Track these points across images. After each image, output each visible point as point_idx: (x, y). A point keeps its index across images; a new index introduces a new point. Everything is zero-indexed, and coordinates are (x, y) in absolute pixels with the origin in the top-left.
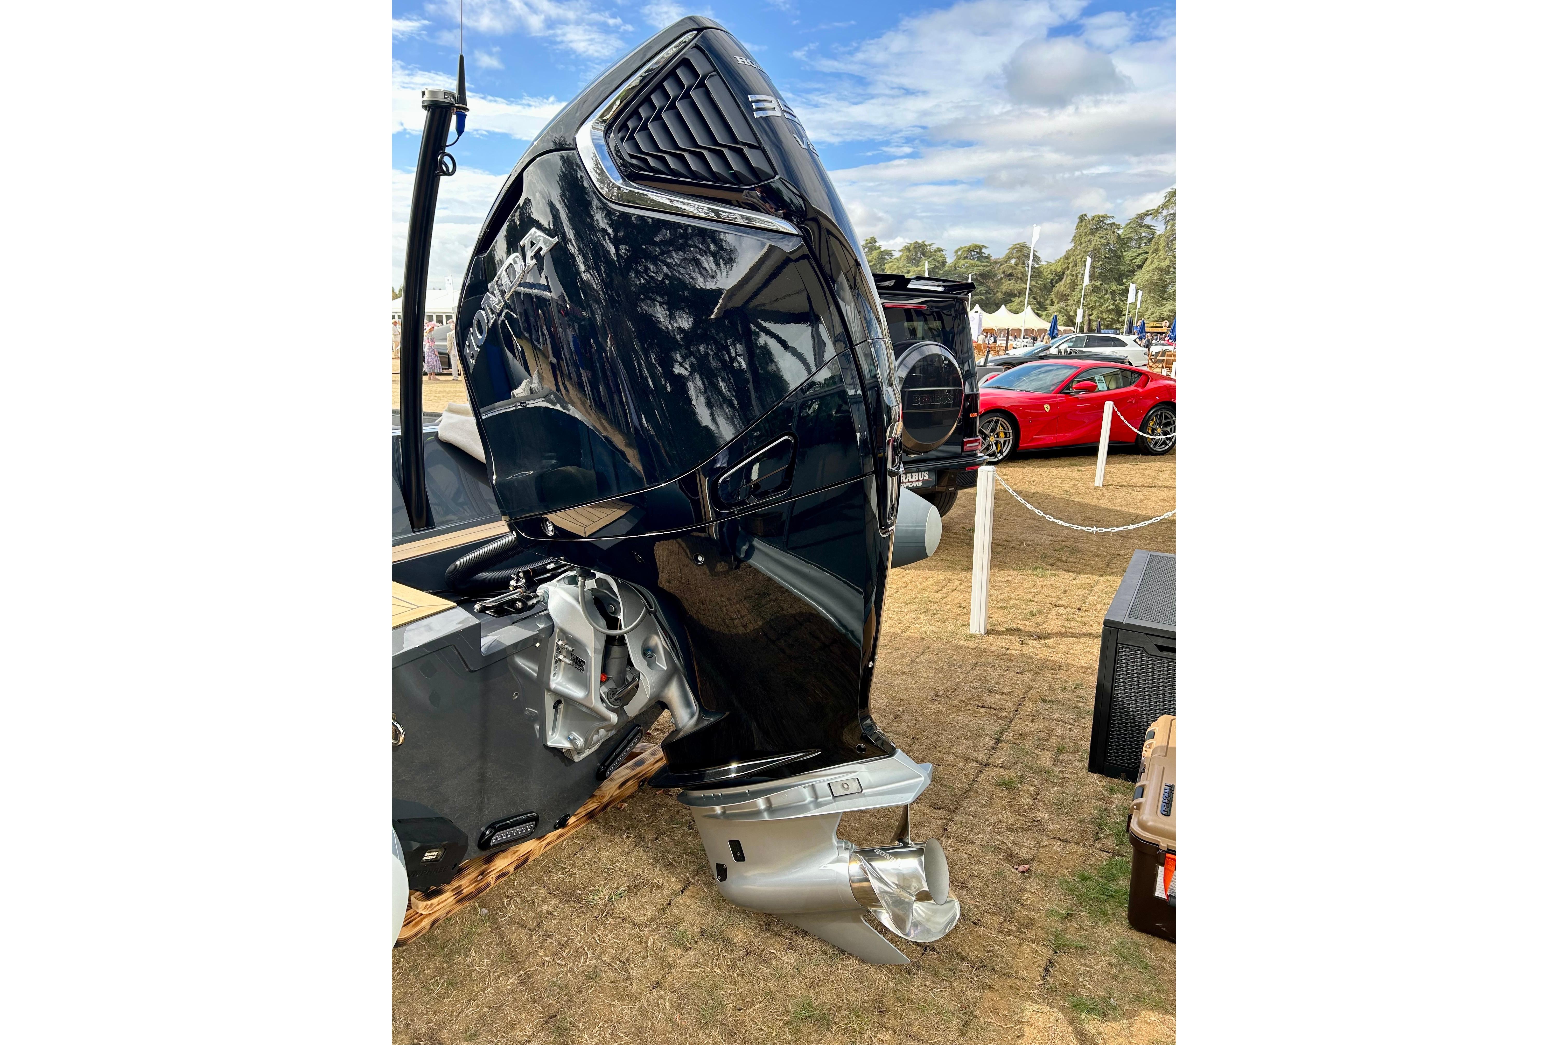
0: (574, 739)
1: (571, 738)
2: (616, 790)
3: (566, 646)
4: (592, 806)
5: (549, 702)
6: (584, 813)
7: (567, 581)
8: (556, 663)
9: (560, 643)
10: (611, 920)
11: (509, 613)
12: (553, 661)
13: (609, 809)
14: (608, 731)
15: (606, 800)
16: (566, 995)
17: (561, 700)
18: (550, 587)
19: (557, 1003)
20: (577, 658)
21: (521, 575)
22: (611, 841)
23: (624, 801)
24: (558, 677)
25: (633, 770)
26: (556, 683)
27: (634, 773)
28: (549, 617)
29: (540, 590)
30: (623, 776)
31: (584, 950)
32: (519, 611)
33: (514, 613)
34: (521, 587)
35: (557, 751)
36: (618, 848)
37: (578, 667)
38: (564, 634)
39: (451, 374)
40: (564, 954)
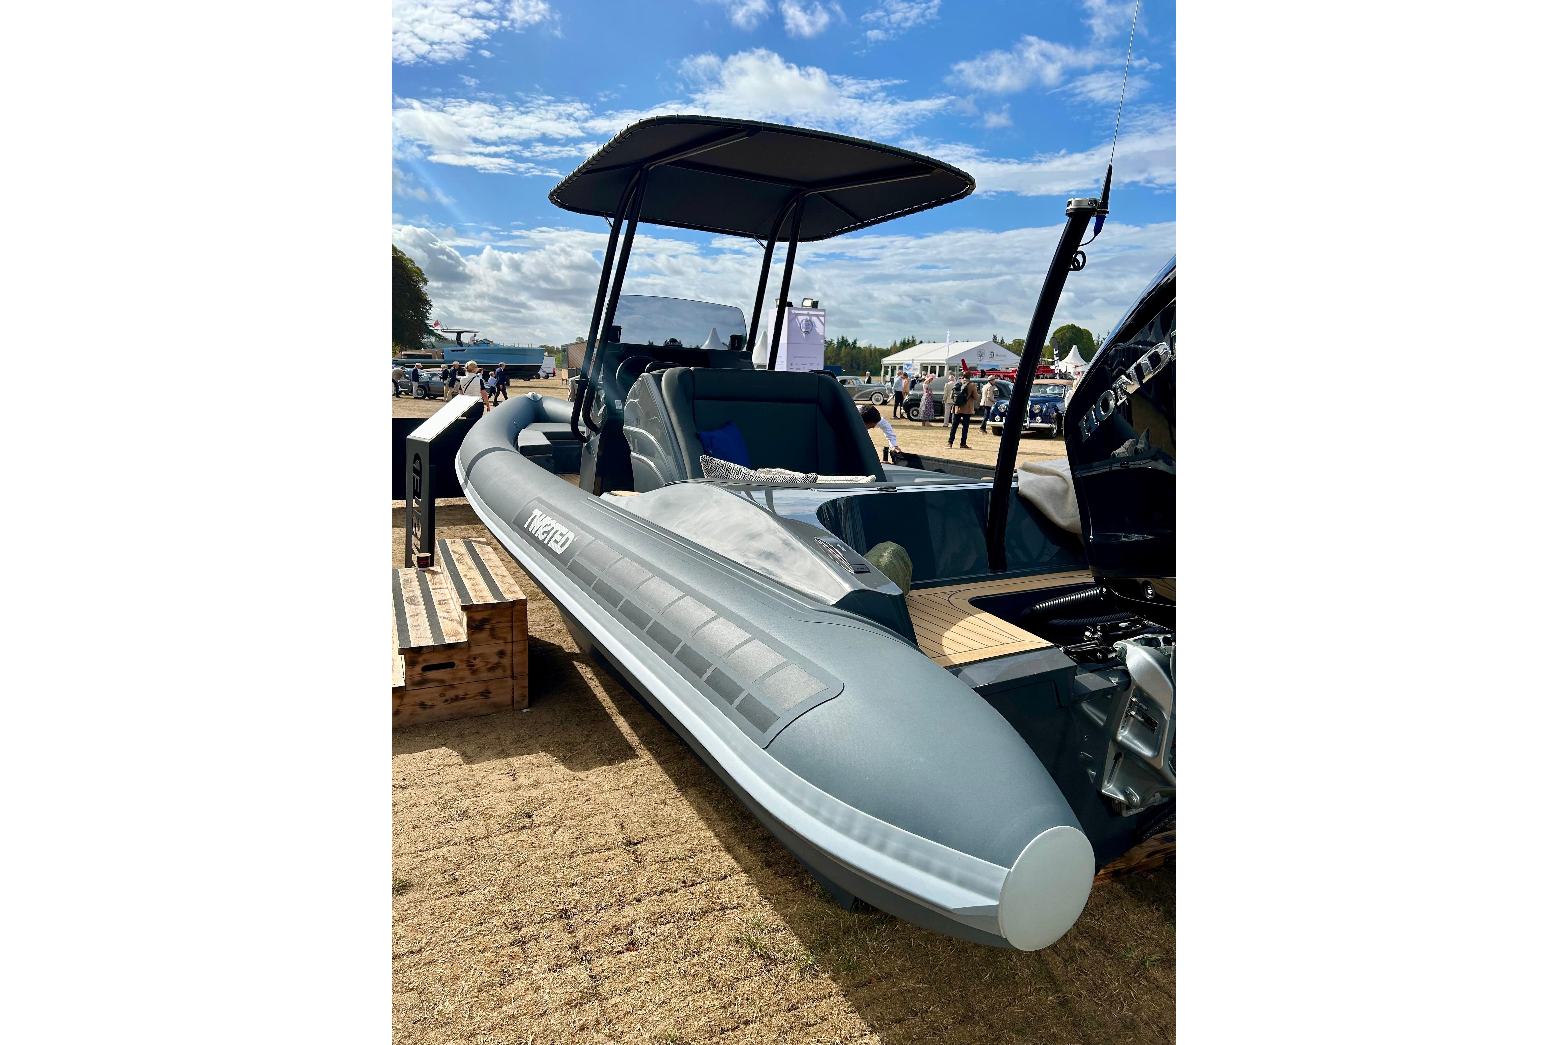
0: (1131, 794)
1: (1128, 792)
2: (1143, 858)
3: (1140, 704)
4: (1120, 865)
5: (1111, 752)
6: (1111, 869)
7: (1143, 643)
8: (1126, 717)
9: (1134, 700)
10: (1144, 982)
11: (1089, 661)
12: (1124, 714)
13: (1133, 874)
14: (1163, 796)
15: (1134, 863)
16: (1104, 1033)
17: (1124, 752)
18: (1128, 645)
19: (1097, 1036)
20: (1149, 718)
21: (1099, 628)
22: (1139, 907)
23: (1150, 871)
24: (1125, 731)
25: (1162, 843)
26: (1123, 736)
27: (1162, 847)
28: (1126, 673)
29: (1118, 645)
30: (1151, 846)
31: (1119, 999)
32: (1098, 661)
33: (1092, 662)
34: (1097, 639)
35: (1109, 800)
36: (1146, 916)
37: (1148, 726)
38: (1140, 692)
39: (942, 421)
40: (1100, 995)
